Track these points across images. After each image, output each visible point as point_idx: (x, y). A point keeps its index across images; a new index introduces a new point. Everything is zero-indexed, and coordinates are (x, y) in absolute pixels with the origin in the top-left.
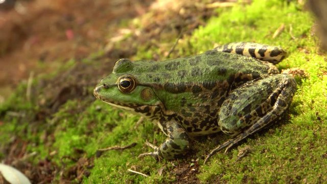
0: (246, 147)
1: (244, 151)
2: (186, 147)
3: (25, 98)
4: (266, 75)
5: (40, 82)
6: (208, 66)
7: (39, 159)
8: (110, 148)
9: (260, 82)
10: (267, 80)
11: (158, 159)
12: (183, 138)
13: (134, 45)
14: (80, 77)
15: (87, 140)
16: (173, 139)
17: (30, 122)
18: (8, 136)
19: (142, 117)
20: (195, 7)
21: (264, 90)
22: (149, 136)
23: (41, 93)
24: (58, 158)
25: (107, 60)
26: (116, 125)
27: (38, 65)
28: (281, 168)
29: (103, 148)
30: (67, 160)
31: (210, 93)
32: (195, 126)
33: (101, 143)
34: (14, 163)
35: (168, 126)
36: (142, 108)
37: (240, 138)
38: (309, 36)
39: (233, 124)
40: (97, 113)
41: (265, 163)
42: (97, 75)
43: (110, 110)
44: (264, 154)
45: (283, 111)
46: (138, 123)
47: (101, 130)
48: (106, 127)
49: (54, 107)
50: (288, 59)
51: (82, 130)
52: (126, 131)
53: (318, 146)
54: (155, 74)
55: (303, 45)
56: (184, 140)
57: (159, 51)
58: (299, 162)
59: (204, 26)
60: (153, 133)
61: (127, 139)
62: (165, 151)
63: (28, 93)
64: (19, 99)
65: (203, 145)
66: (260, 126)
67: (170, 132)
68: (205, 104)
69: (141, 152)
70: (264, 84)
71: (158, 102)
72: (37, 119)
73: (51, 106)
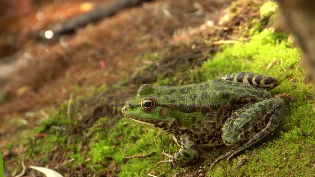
0: (244, 157)
1: (242, 160)
2: (195, 156)
3: (66, 115)
4: (262, 99)
5: (78, 103)
6: (214, 91)
7: (76, 164)
8: (134, 156)
9: (257, 104)
10: (263, 103)
11: (172, 166)
12: (193, 149)
13: (155, 73)
14: (111, 98)
15: (115, 149)
16: (185, 149)
17: (70, 135)
18: (52, 145)
19: (160, 132)
20: (204, 44)
21: (260, 111)
22: (166, 147)
23: (79, 111)
24: (92, 164)
25: (133, 86)
26: (139, 138)
27: (77, 88)
28: (272, 174)
29: (128, 156)
30: (99, 165)
31: (215, 113)
32: (203, 139)
33: (127, 152)
34: (56, 167)
35: (181, 139)
36: (161, 124)
37: (240, 150)
38: (297, 68)
39: (234, 139)
40: (123, 128)
41: (259, 170)
42: (124, 97)
43: (134, 126)
44: (259, 163)
45: (274, 129)
46: (157, 136)
47: (127, 142)
48: (131, 140)
49: (90, 122)
50: (279, 86)
51: (111, 141)
52: (147, 143)
53: (302, 157)
54: (171, 97)
55: (291, 75)
56: (194, 151)
57: (175, 78)
58: (287, 170)
59: (211, 59)
60: (168, 145)
61: (148, 149)
62: (178, 159)
63: (69, 112)
64: (61, 116)
65: (209, 155)
66: (255, 140)
67: (183, 144)
68: (212, 122)
69: (159, 160)
70: (259, 106)
71: (174, 120)
72: (75, 132)
73: (87, 122)
